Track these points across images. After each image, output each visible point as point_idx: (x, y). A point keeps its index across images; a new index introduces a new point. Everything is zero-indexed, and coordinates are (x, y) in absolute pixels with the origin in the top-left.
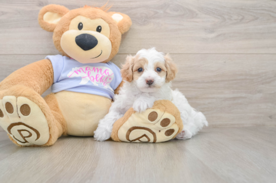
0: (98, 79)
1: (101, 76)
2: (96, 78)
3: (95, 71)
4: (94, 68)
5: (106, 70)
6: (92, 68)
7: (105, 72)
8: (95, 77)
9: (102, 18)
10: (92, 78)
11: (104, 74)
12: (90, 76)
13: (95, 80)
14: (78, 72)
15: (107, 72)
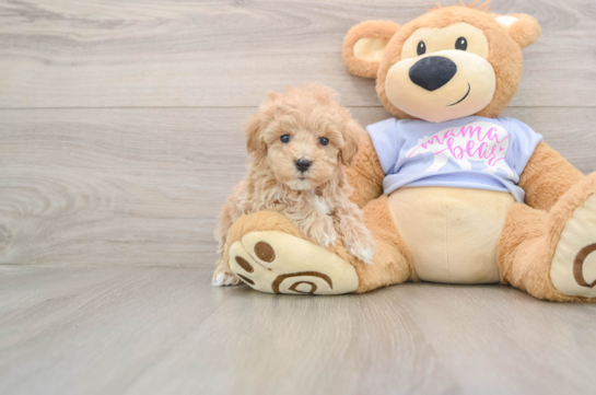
0: (472, 151)
1: (478, 144)
2: (468, 149)
3: (464, 135)
4: (462, 130)
5: (491, 130)
6: (457, 131)
7: (489, 133)
8: (464, 148)
9: (464, 21)
10: (458, 152)
11: (486, 139)
12: (453, 147)
13: (465, 154)
14: (428, 145)
15: (493, 133)
